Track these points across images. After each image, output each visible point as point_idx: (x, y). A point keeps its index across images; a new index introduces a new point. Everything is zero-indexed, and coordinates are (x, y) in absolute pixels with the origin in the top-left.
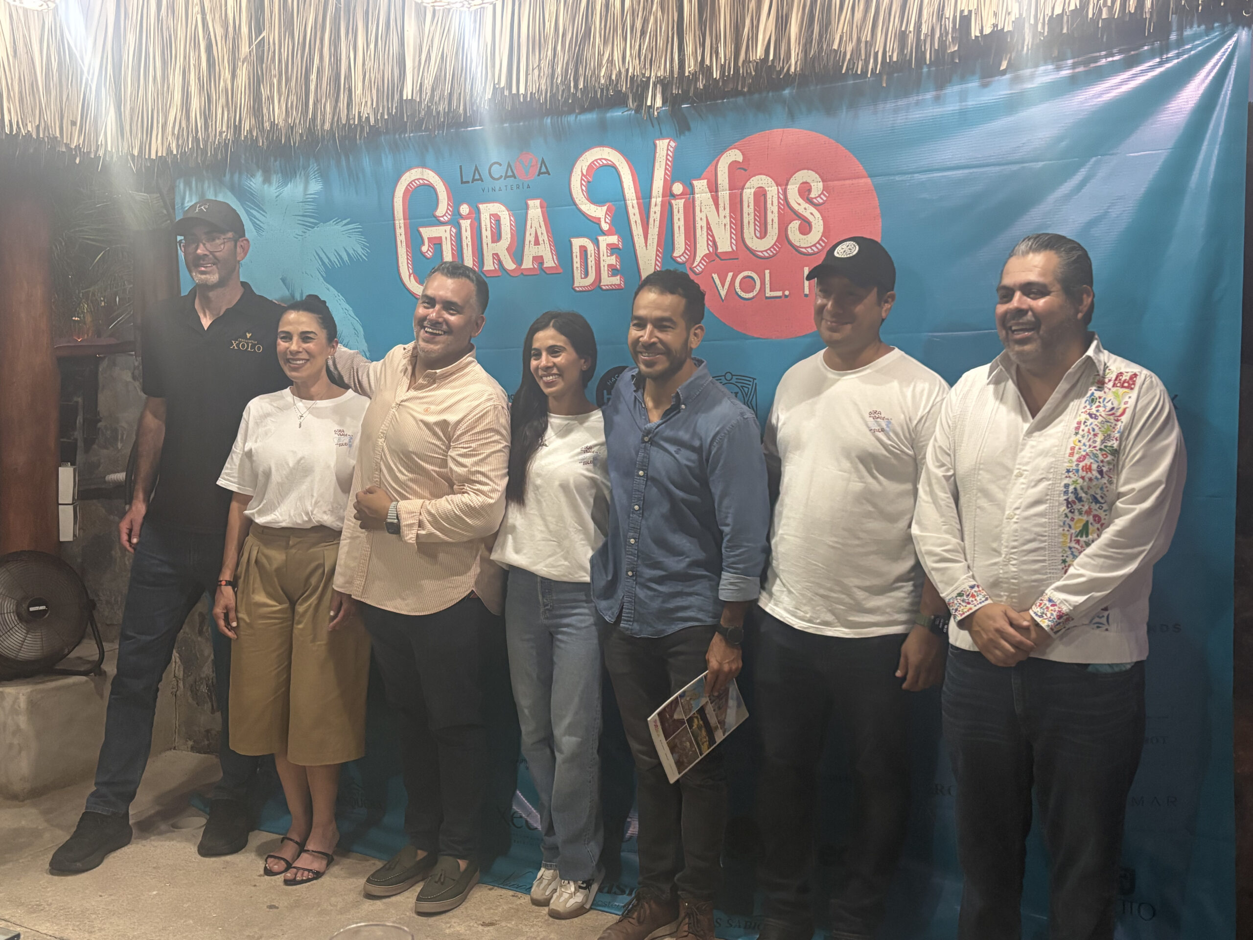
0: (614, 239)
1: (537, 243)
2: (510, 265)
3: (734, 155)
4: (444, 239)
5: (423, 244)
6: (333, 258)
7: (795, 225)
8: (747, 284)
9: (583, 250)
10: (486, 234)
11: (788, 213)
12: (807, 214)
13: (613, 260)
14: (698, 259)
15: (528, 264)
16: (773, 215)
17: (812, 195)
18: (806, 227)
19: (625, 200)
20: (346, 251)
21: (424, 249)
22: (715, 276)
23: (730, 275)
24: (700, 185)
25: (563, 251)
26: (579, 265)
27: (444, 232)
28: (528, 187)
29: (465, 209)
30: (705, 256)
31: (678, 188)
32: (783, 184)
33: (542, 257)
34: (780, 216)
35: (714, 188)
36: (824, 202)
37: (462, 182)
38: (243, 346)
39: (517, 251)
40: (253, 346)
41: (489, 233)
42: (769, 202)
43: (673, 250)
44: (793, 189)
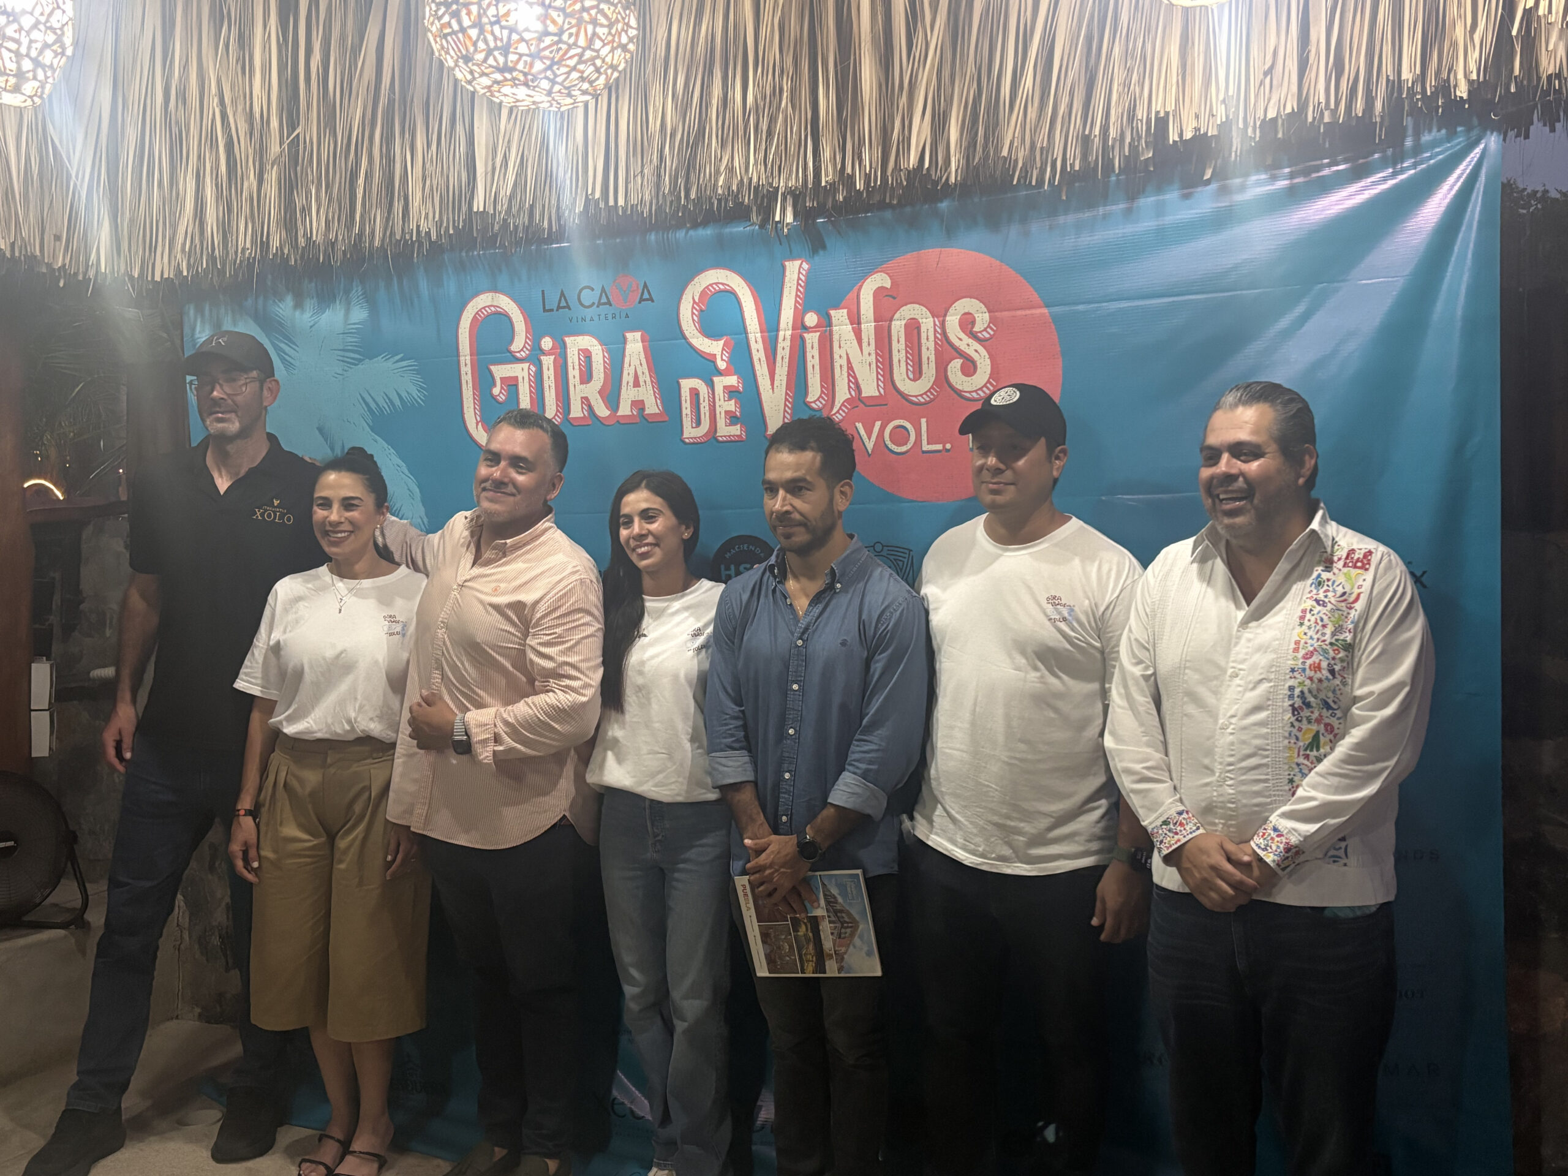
0: (732, 380)
1: (637, 384)
2: (602, 411)
3: (879, 280)
4: (520, 380)
5: (495, 385)
6: (382, 402)
7: (956, 364)
8: (900, 436)
9: (695, 393)
10: (574, 374)
11: (946, 350)
12: (970, 352)
13: (731, 406)
14: (837, 405)
15: (625, 409)
16: (928, 352)
17: (976, 329)
18: (969, 367)
19: (746, 333)
20: (398, 394)
21: (496, 391)
22: (859, 426)
23: (878, 424)
24: (839, 316)
25: (669, 394)
26: (689, 412)
27: (521, 371)
28: (627, 316)
29: (547, 343)
30: (847, 400)
31: (811, 319)
32: (940, 314)
33: (642, 402)
34: (938, 354)
35: (855, 320)
36: (992, 337)
37: (545, 310)
38: (269, 516)
39: (611, 393)
40: (282, 517)
41: (577, 373)
42: (924, 336)
43: (806, 394)
44: (953, 320)
